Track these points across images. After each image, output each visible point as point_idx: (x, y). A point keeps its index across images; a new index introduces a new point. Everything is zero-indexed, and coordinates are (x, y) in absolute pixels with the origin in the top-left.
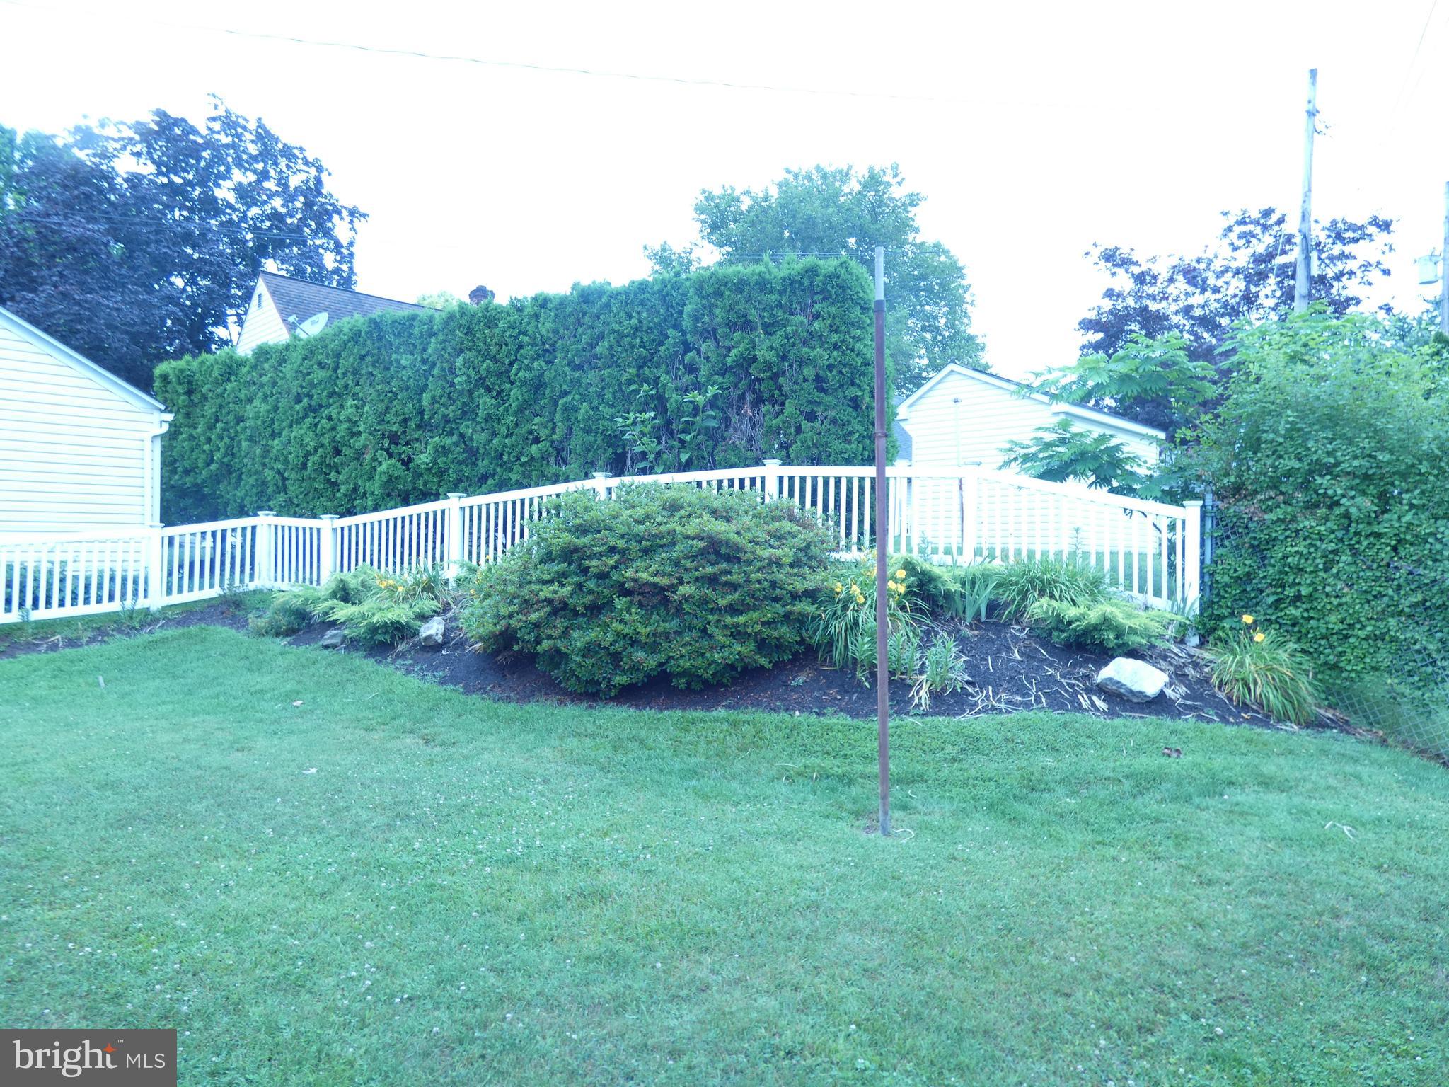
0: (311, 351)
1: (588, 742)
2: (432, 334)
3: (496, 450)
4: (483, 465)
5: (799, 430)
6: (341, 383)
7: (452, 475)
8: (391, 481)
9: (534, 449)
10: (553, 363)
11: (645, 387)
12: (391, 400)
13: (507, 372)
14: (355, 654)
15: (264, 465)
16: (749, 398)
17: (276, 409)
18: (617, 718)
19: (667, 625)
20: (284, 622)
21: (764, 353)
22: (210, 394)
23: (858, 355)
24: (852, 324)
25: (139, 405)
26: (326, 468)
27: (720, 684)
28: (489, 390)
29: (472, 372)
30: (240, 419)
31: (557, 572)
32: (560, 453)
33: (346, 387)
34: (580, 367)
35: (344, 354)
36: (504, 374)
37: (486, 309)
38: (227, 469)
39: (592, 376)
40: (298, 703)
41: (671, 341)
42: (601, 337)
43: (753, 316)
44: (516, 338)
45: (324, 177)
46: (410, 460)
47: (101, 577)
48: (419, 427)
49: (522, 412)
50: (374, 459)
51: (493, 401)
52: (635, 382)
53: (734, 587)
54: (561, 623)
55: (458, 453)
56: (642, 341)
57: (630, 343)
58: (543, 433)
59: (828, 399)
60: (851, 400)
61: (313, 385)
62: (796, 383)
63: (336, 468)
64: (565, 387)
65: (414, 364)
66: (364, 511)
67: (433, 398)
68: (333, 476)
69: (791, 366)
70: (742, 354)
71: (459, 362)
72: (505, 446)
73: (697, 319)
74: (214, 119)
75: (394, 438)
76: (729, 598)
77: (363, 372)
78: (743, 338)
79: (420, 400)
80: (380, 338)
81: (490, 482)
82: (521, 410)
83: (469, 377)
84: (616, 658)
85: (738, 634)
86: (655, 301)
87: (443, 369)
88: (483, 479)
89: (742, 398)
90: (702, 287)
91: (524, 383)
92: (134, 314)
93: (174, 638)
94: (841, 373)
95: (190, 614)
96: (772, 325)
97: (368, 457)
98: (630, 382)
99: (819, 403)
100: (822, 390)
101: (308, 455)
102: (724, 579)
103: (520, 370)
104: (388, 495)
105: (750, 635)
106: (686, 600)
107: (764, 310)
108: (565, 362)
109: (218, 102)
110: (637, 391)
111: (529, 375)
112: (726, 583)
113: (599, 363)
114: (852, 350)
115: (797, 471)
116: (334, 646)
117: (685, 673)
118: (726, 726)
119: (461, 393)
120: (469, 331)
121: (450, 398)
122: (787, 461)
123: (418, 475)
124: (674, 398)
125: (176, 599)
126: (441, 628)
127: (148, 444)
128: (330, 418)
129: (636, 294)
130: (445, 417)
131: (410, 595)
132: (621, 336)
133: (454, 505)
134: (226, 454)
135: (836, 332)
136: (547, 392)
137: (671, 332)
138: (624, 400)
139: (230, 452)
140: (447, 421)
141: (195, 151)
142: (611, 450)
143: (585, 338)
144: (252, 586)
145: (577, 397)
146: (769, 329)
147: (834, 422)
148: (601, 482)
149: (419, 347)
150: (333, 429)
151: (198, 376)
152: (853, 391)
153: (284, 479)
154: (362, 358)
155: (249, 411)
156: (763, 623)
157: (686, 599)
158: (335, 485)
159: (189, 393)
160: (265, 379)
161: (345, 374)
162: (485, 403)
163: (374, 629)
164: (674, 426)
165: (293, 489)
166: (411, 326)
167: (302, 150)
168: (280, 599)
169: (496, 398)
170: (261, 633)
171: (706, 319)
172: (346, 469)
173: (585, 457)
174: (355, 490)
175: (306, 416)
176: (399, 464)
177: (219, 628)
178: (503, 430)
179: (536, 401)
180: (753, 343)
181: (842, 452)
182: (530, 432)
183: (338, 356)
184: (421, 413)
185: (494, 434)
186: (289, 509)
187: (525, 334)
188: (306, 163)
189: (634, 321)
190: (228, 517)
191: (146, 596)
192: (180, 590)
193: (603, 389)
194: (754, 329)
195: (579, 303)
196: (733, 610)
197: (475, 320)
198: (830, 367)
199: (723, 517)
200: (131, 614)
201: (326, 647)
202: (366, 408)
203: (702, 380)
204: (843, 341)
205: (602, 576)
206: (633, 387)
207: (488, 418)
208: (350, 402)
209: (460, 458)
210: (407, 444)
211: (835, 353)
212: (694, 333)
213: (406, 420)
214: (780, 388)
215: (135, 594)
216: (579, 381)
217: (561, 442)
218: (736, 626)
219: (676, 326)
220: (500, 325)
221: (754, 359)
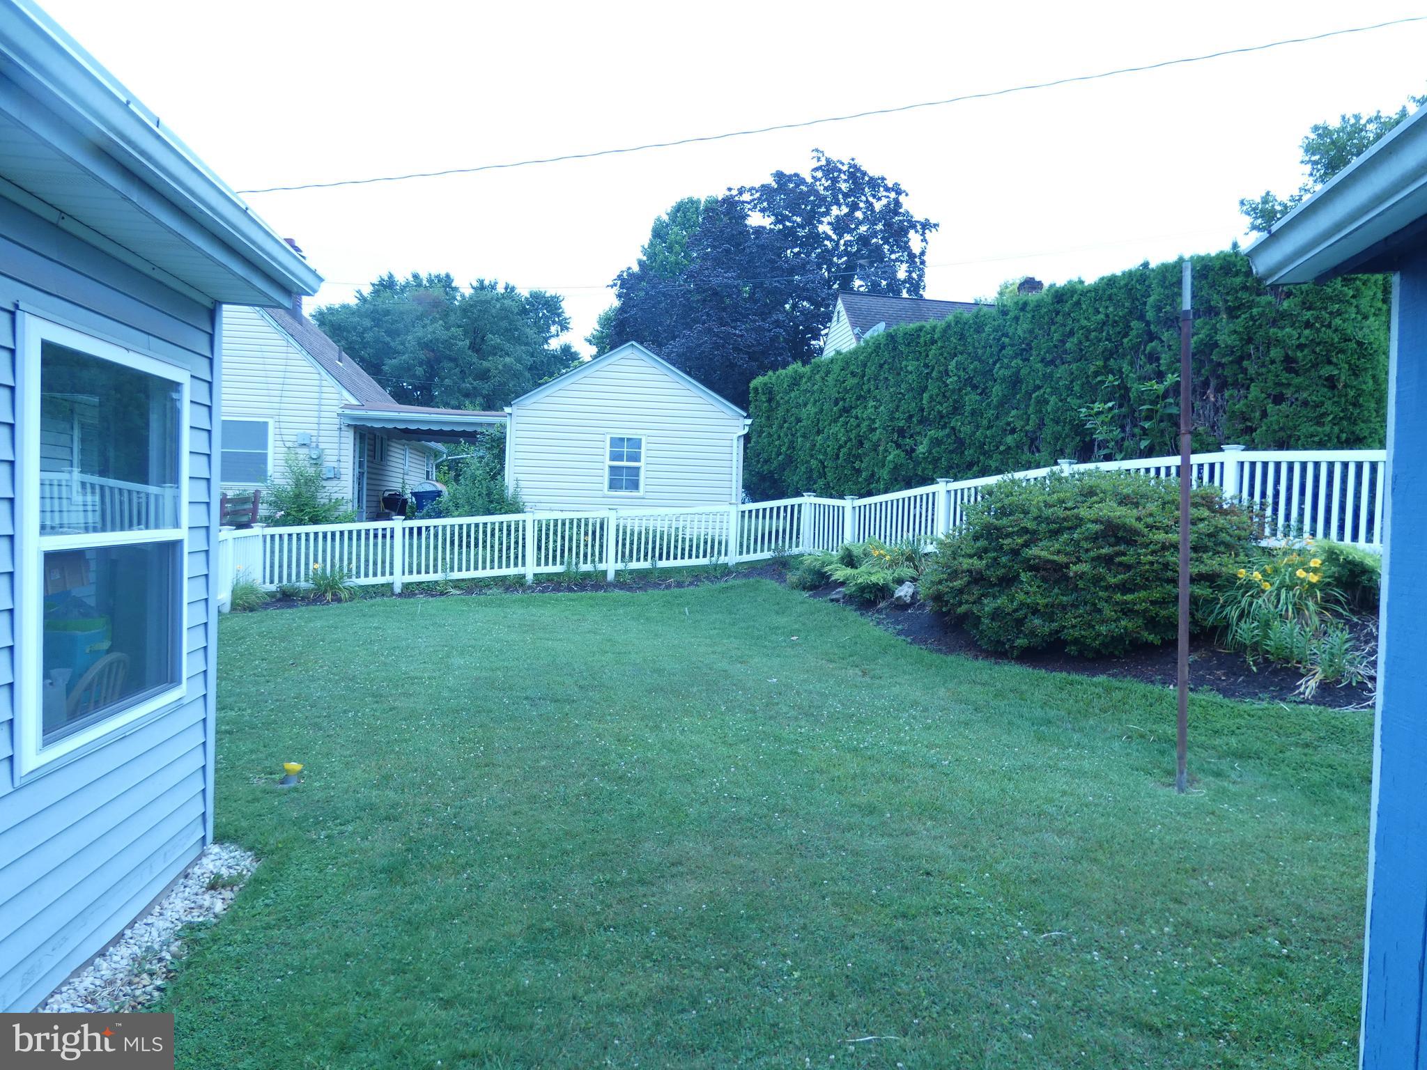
0: (847, 363)
1: (978, 688)
2: (933, 342)
3: (980, 441)
4: (969, 453)
5: (1264, 414)
6: (865, 387)
7: (944, 463)
8: (896, 468)
9: (1009, 439)
10: (1028, 360)
11: (1111, 377)
12: (900, 400)
13: (991, 370)
14: (849, 608)
15: (812, 456)
16: (1213, 383)
17: (821, 411)
18: (1013, 674)
19: (1065, 599)
20: (809, 578)
21: (1225, 338)
22: (781, 401)
23: (1336, 330)
24: (1330, 298)
25: (729, 412)
26: (854, 457)
27: (1112, 655)
28: (975, 387)
29: (962, 373)
30: (799, 420)
31: (978, 548)
32: (1033, 443)
33: (869, 391)
34: (1052, 362)
35: (869, 364)
36: (988, 373)
37: (977, 317)
38: (790, 460)
39: (1061, 371)
40: (795, 638)
41: (1133, 333)
42: (1072, 333)
43: (1217, 301)
44: (999, 340)
45: (902, 198)
46: (913, 450)
47: (698, 539)
48: (920, 422)
49: (1003, 406)
50: (886, 450)
51: (978, 398)
52: (1102, 374)
53: (1128, 567)
54: (976, 591)
55: (950, 444)
56: (1108, 334)
57: (1096, 337)
58: (1019, 424)
59: (1297, 380)
60: (1327, 379)
61: (847, 391)
62: (1263, 365)
63: (859, 457)
64: (1038, 382)
65: (917, 368)
66: (879, 493)
67: (931, 397)
68: (857, 465)
69: (1257, 349)
70: (1202, 340)
71: (952, 365)
72: (986, 437)
73: (1159, 309)
74: (816, 169)
75: (901, 432)
76: (1120, 577)
77: (881, 378)
78: (1205, 324)
79: (921, 399)
80: (895, 349)
81: (975, 468)
82: (1001, 404)
83: (959, 377)
84: (1020, 622)
85: (1127, 611)
86: (1122, 295)
87: (940, 372)
88: (970, 466)
89: (1206, 384)
90: (1165, 277)
91: (1004, 380)
92: (751, 338)
93: (739, 586)
94: (1314, 352)
95: (753, 569)
96: (1238, 308)
97: (881, 448)
98: (1096, 374)
99: (1289, 385)
100: (1289, 370)
101: (841, 447)
102: (1117, 560)
103: (1000, 368)
104: (896, 480)
105: (1137, 611)
106: (1081, 578)
107: (1228, 294)
108: (1039, 359)
109: (820, 155)
110: (1103, 382)
111: (1007, 373)
112: (1120, 564)
113: (1069, 358)
114: (1329, 326)
115: (1259, 456)
116: (837, 600)
117: (1076, 641)
118: (1099, 690)
119: (953, 391)
120: (962, 337)
121: (944, 396)
122: (1251, 446)
123: (918, 463)
124: (1136, 388)
125: (746, 558)
126: (911, 591)
127: (735, 442)
128: (857, 418)
129: (1104, 290)
130: (939, 412)
131: (894, 563)
132: (1089, 331)
133: (941, 488)
134: (789, 448)
135: (1309, 309)
136: (1024, 386)
137: (1134, 324)
138: (1091, 392)
139: (792, 446)
140: (942, 417)
141: (803, 197)
142: (1078, 438)
143: (1056, 336)
144: (795, 551)
145: (1048, 390)
146: (1232, 313)
147: (1305, 403)
148: (1066, 468)
149: (924, 354)
150: (858, 426)
151: (776, 388)
152: (1326, 371)
153: (824, 467)
154: (881, 366)
155: (804, 413)
156: (1153, 603)
157: (1081, 576)
158: (859, 471)
159: (770, 400)
160: (816, 387)
161: (869, 380)
162: (970, 400)
163: (863, 589)
164: (1137, 414)
165: (830, 476)
166: (919, 336)
167: (883, 179)
168: (808, 561)
169: (981, 394)
170: (795, 587)
171: (1168, 308)
172: (867, 459)
173: (1055, 445)
174: (873, 475)
175: (841, 416)
176: (903, 455)
177: (768, 581)
178: (985, 422)
179: (1014, 395)
180: (1214, 328)
181: (1312, 436)
182: (1008, 424)
183: (865, 365)
184: (922, 410)
185: (978, 427)
186: (827, 492)
187: (1007, 336)
188: (887, 189)
189: (1101, 317)
190: (789, 497)
191: (726, 555)
192: (748, 552)
193: (1072, 382)
194: (1217, 314)
195: (1053, 304)
196: (1124, 588)
197: (967, 327)
198: (1301, 347)
199: (1132, 503)
200: (716, 566)
201: (832, 600)
202: (882, 408)
203: (1163, 368)
204: (1317, 318)
205: (1015, 552)
206: (1099, 379)
207: (973, 413)
208: (871, 403)
209: (951, 448)
210: (912, 436)
211: (1307, 332)
212: (1158, 322)
213: (911, 417)
214: (1245, 371)
215: (719, 553)
216: (1051, 376)
217: (1034, 432)
218: (1126, 603)
219: (1141, 317)
220: (986, 329)
221: (1216, 345)
